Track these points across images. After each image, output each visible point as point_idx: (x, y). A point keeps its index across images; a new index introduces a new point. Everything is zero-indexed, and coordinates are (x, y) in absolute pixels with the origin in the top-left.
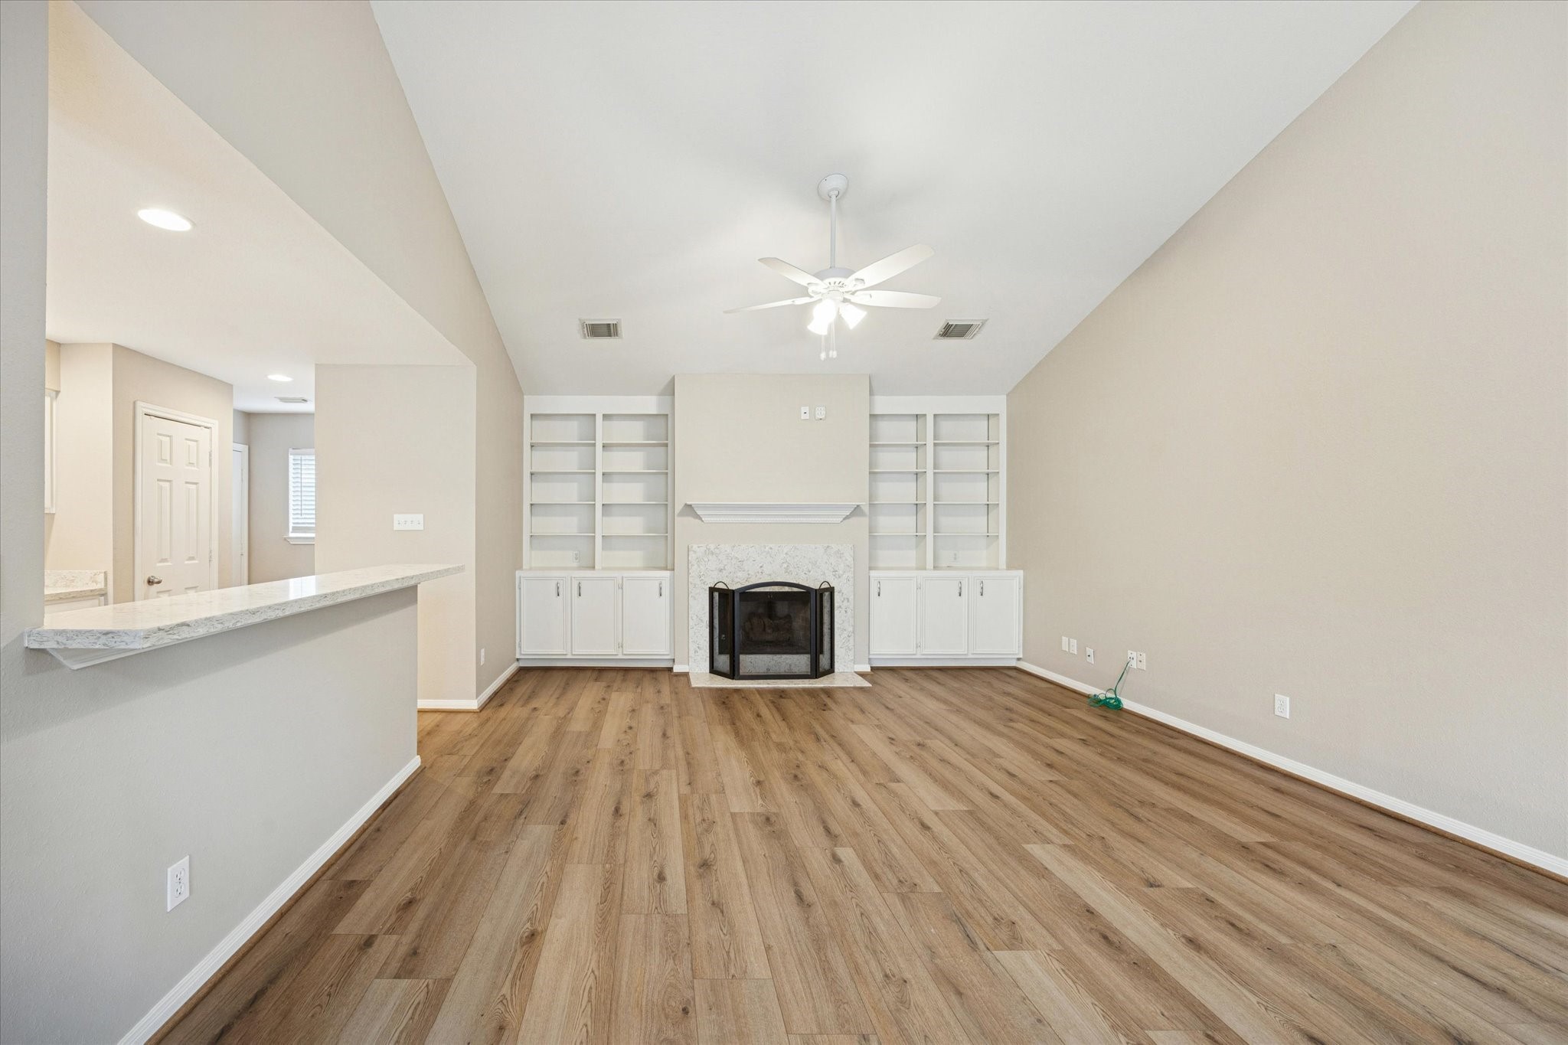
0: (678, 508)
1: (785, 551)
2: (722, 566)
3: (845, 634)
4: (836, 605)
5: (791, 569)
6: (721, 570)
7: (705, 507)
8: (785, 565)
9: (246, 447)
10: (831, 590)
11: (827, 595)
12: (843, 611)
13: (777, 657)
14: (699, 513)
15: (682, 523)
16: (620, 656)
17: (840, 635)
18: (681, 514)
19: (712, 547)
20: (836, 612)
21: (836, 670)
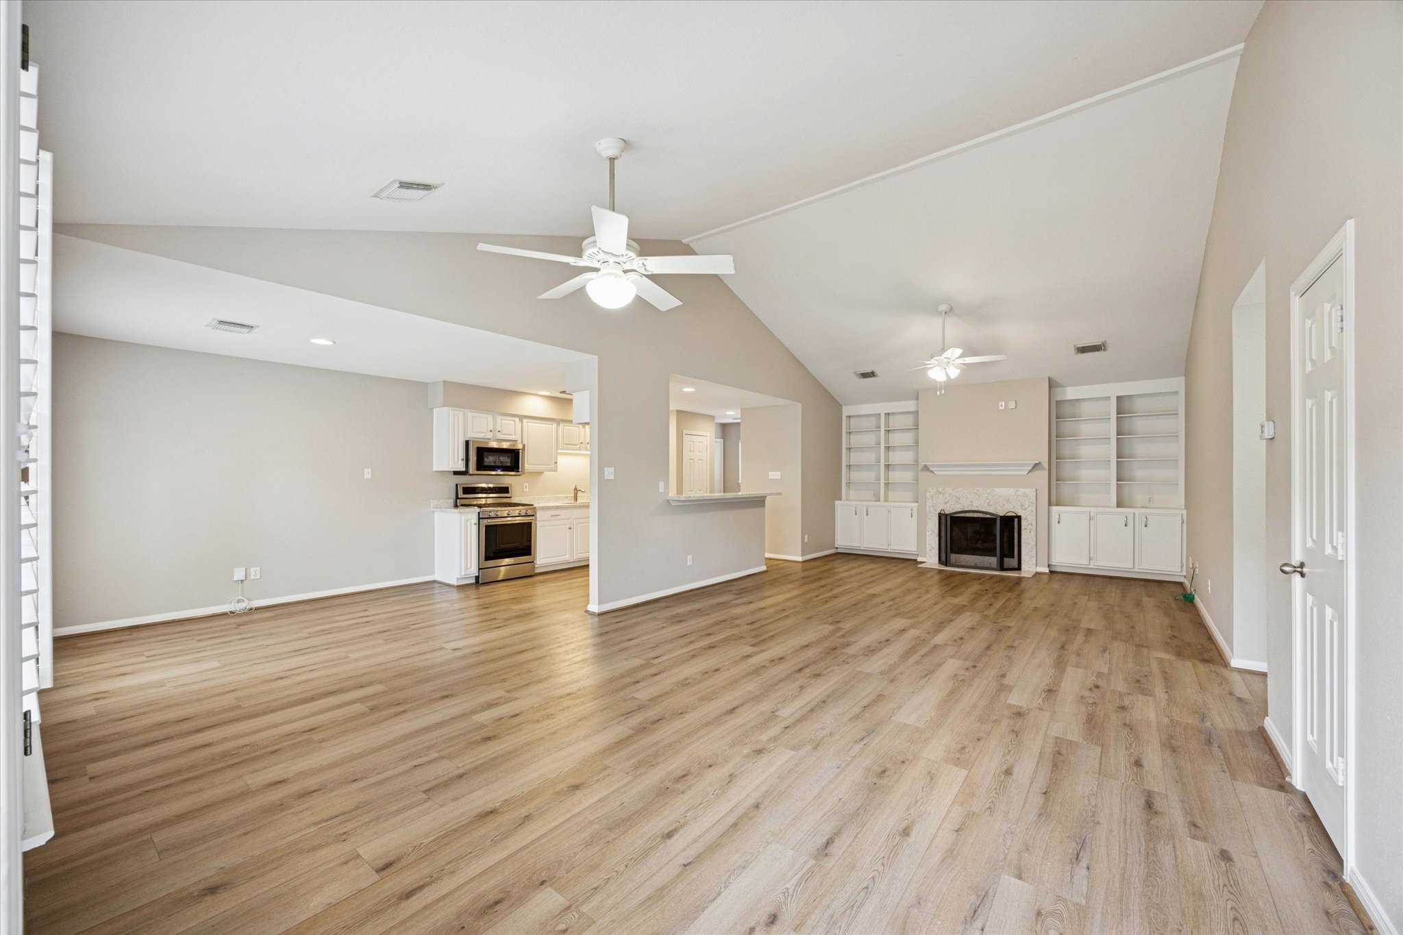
0: (920, 468)
1: (987, 492)
2: (946, 501)
3: (1029, 547)
4: (1023, 528)
5: (992, 503)
6: (946, 503)
7: (934, 466)
8: (987, 501)
9: (722, 440)
10: (1019, 518)
11: (1016, 520)
12: (1028, 531)
13: (981, 558)
14: (931, 469)
15: (923, 474)
16: (889, 550)
17: (1026, 547)
18: (922, 470)
19: (940, 490)
20: (1023, 532)
21: (1023, 569)
